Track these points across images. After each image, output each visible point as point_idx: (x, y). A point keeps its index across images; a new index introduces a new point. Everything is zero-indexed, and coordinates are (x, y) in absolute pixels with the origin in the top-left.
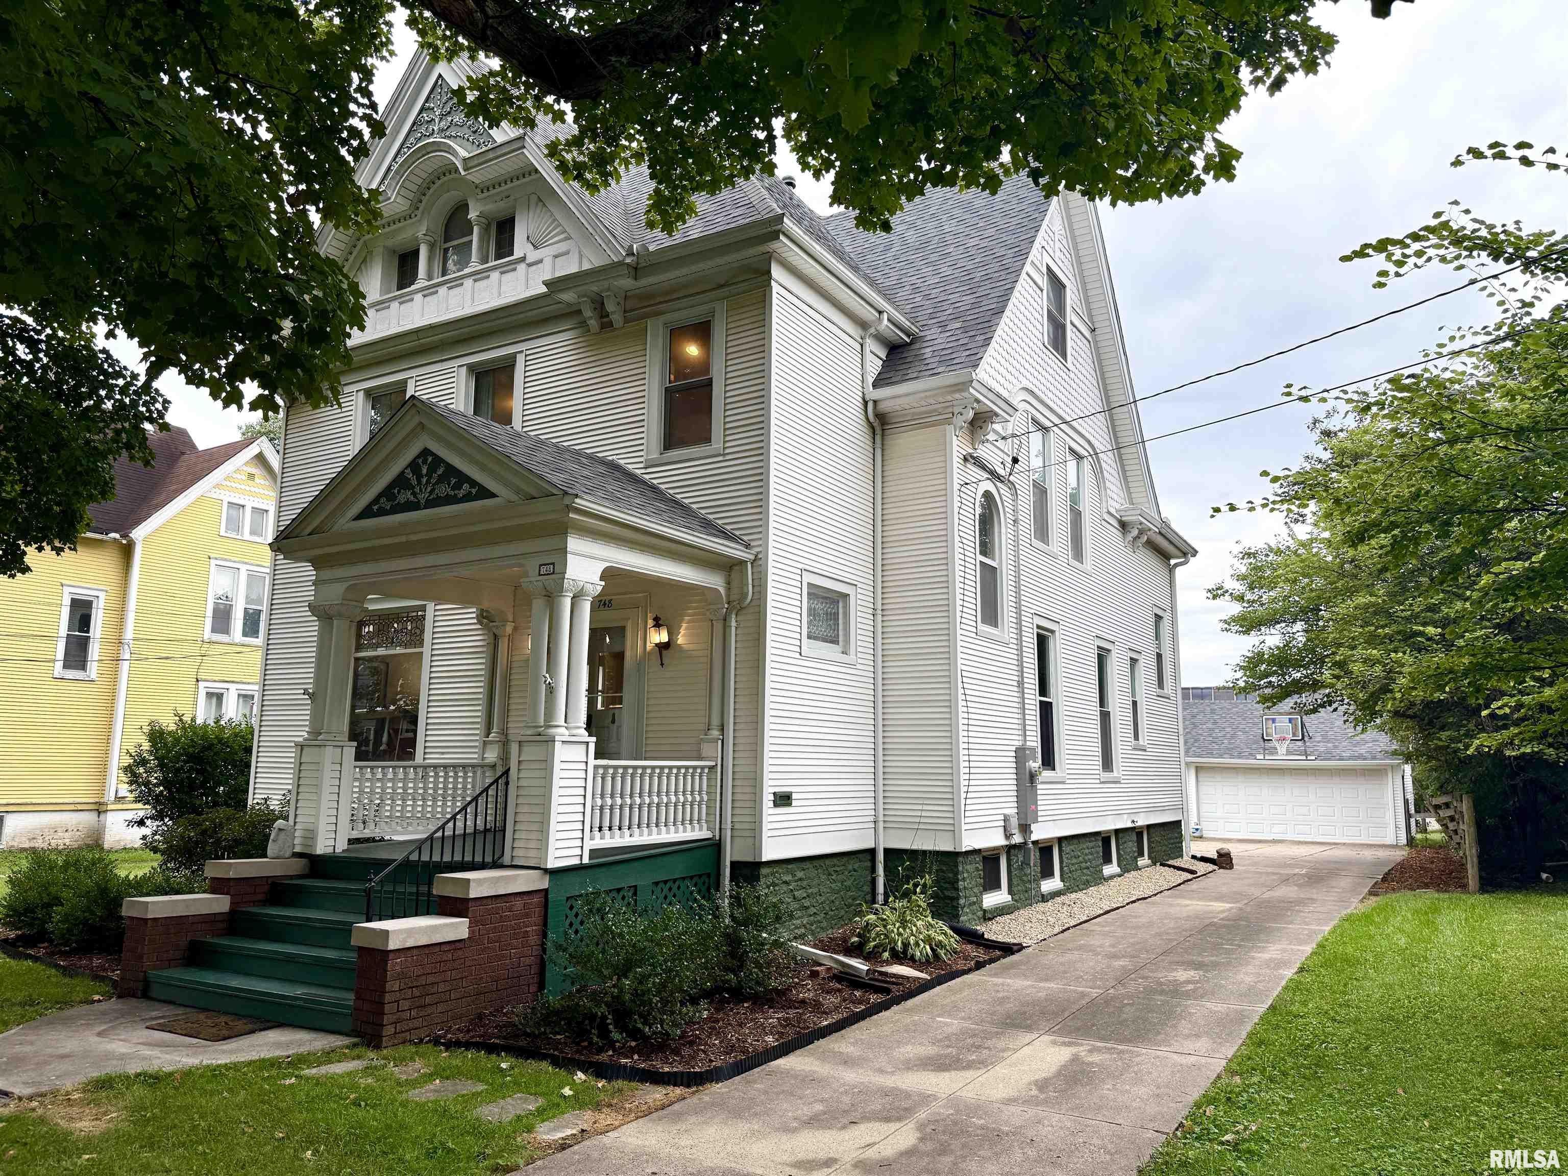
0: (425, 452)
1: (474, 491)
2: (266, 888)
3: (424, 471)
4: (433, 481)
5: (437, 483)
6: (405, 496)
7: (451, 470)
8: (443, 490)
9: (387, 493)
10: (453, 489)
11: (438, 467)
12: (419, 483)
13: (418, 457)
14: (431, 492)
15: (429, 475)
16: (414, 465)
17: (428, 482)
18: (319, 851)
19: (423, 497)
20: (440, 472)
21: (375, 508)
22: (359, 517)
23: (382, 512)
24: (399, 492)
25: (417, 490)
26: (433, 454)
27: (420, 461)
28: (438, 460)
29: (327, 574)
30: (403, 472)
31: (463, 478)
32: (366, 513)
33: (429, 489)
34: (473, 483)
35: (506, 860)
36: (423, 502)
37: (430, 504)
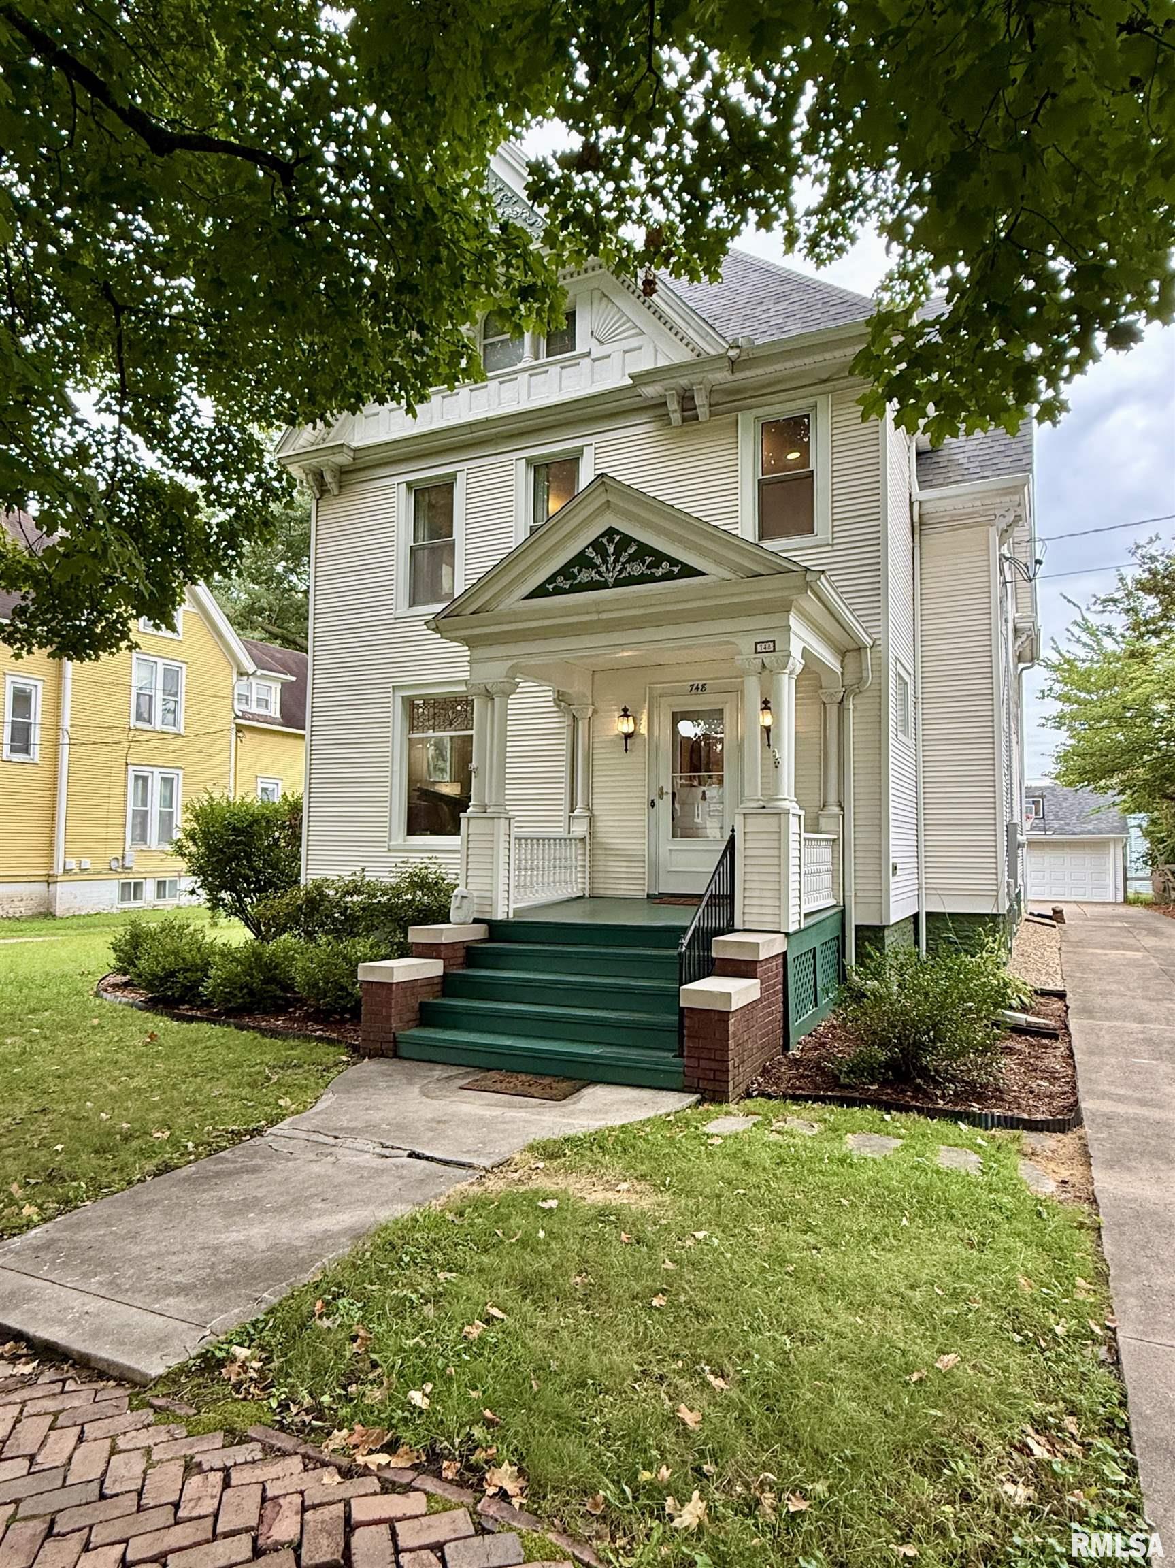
0: (610, 532)
1: (676, 569)
2: (462, 952)
3: (611, 549)
4: (623, 560)
5: (627, 562)
6: (585, 576)
7: (644, 550)
8: (636, 569)
9: (564, 571)
10: (648, 567)
11: (629, 545)
12: (605, 562)
13: (602, 536)
14: (620, 572)
15: (618, 553)
16: (596, 545)
17: (616, 561)
18: (500, 916)
19: (610, 577)
20: (631, 550)
21: (551, 587)
22: (532, 595)
23: (558, 591)
24: (580, 571)
25: (603, 569)
26: (619, 533)
27: (604, 540)
28: (627, 540)
29: (482, 652)
30: (583, 551)
31: (660, 557)
32: (540, 592)
33: (618, 568)
34: (673, 562)
35: (738, 924)
36: (612, 580)
37: (618, 583)
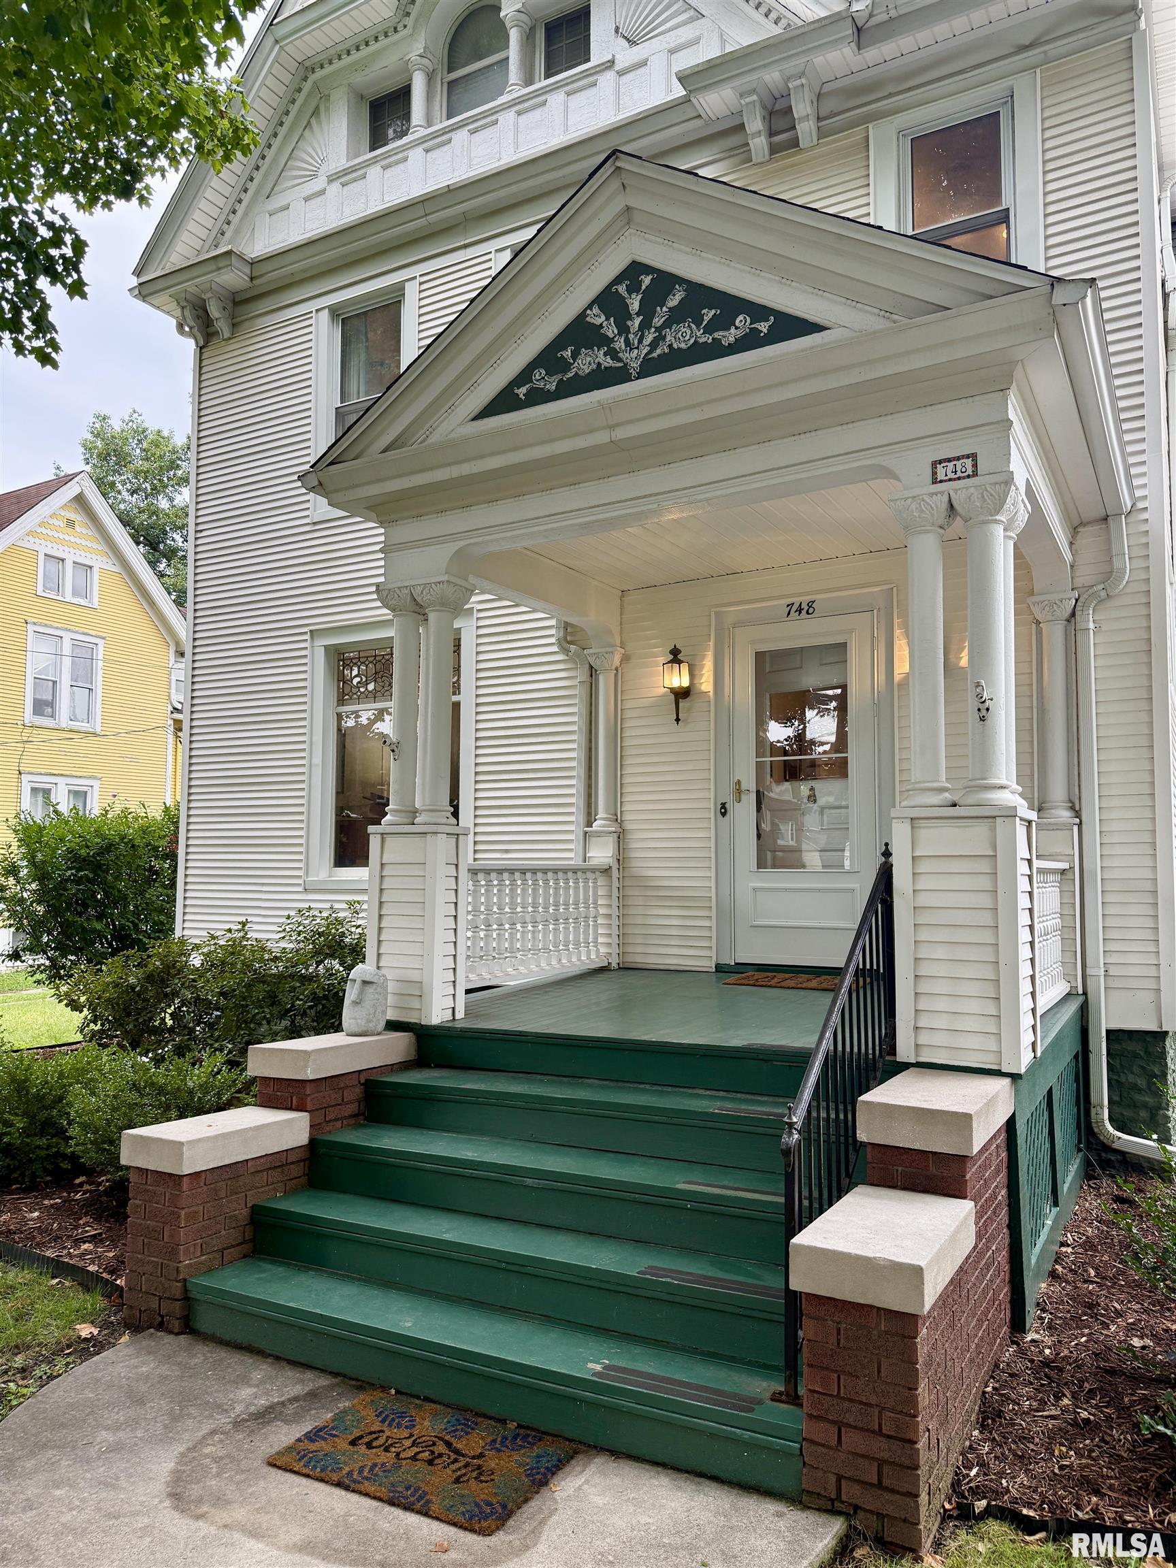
0: (635, 270)
1: (764, 327)
3: (635, 303)
4: (658, 321)
5: (667, 324)
6: (585, 363)
7: (700, 295)
8: (684, 336)
9: (549, 359)
10: (708, 330)
11: (669, 291)
12: (623, 330)
13: (618, 280)
14: (654, 345)
15: (647, 312)
16: (608, 300)
17: (646, 325)
18: (435, 1021)
19: (633, 359)
20: (673, 301)
21: (522, 391)
22: (489, 411)
23: (538, 397)
24: (575, 355)
25: (620, 344)
26: (648, 269)
27: (622, 289)
28: (666, 281)
29: (409, 531)
30: (583, 315)
31: (730, 305)
32: (503, 402)
33: (649, 338)
34: (758, 311)
35: (905, 1052)
36: (635, 365)
37: (650, 368)
